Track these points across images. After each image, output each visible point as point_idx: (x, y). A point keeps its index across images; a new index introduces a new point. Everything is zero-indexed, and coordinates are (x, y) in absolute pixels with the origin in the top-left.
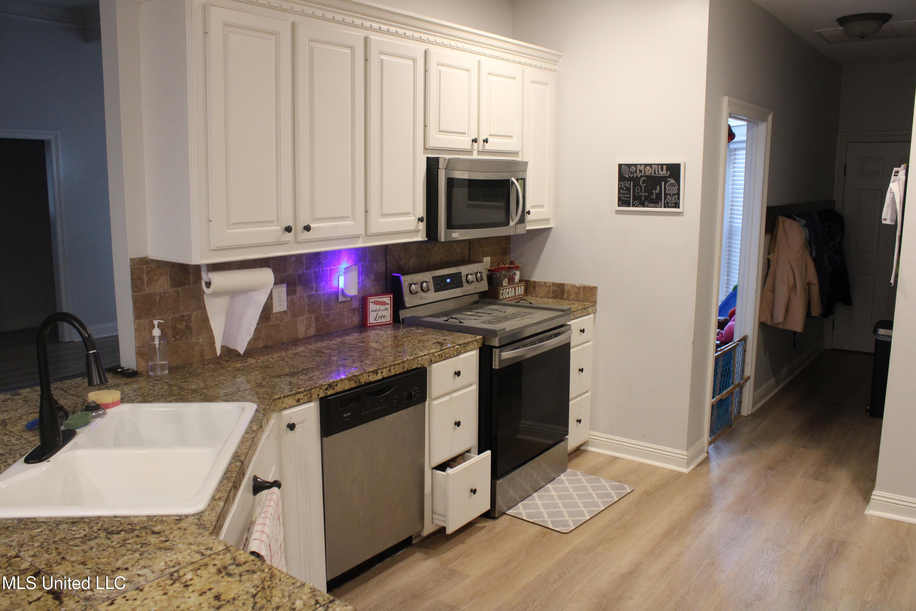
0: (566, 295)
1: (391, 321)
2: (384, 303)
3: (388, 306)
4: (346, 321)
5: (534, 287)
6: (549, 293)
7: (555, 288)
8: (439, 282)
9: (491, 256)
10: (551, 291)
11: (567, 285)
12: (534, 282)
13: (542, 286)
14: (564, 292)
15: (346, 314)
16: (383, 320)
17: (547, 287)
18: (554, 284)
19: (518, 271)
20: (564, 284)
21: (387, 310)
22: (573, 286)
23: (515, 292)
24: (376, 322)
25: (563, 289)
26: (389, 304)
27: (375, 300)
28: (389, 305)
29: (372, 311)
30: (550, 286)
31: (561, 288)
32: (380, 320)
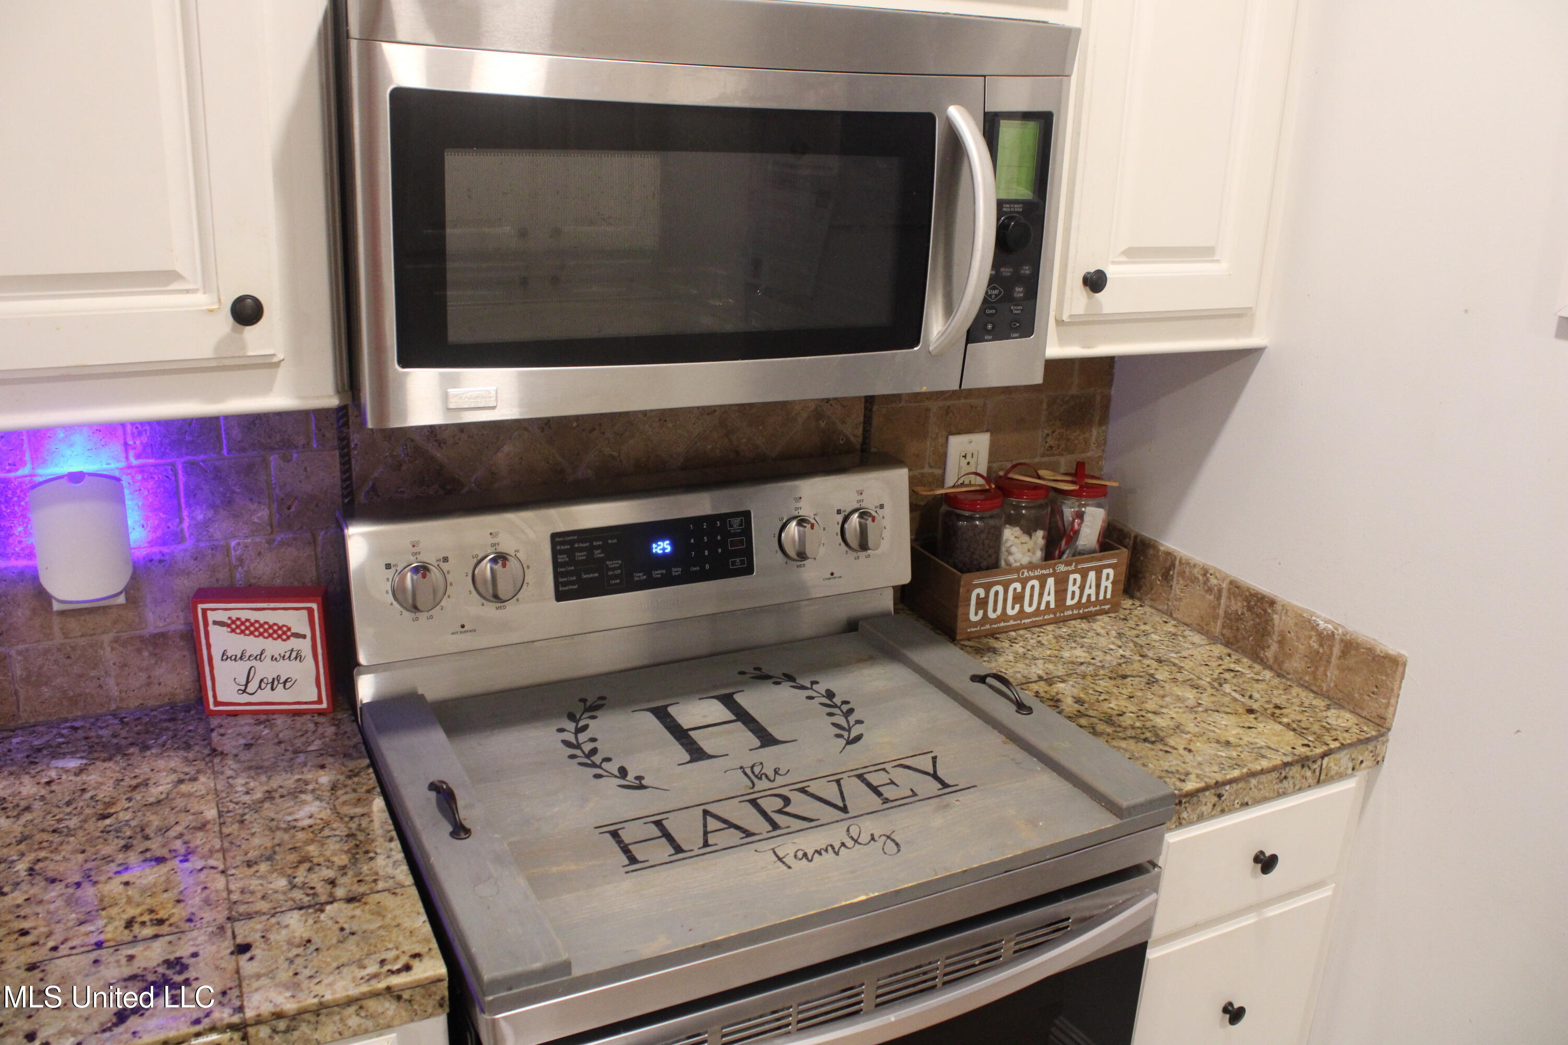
0: (1274, 647)
1: (320, 701)
2: (281, 633)
3: (305, 646)
4: (111, 682)
5: (1166, 576)
6: (1215, 617)
7: (1238, 606)
8: (598, 554)
9: (993, 430)
10: (1221, 612)
11: (1285, 609)
12: (1168, 554)
13: (1194, 580)
14: (1269, 634)
15: (109, 655)
16: (280, 695)
17: (1210, 590)
18: (1236, 588)
19: (1099, 506)
20: (1272, 603)
21: (298, 657)
22: (1307, 624)
23: (1061, 592)
24: (245, 698)
25: (1267, 621)
26: (304, 637)
27: (235, 614)
28: (307, 643)
29: (225, 657)
30: (1220, 591)
31: (1258, 616)
32: (266, 695)
